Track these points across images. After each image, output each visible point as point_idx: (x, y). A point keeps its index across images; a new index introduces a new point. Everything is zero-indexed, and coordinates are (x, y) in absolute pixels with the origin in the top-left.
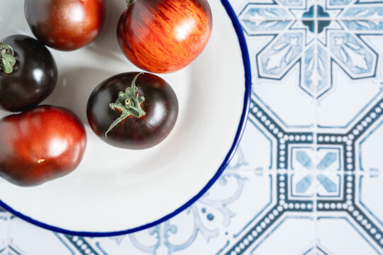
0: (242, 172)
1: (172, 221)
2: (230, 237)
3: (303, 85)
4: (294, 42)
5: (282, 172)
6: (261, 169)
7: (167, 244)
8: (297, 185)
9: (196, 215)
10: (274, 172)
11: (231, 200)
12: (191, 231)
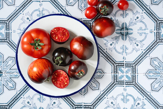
0: (19, 31)
1: (38, 18)
2: (22, 13)
3: (2, 55)
4: (5, 67)
5: (8, 31)
6: (14, 32)
7: (40, 11)
8: (4, 28)
9: (32, 19)
10: (10, 31)
11: (22, 23)
12: (33, 15)
